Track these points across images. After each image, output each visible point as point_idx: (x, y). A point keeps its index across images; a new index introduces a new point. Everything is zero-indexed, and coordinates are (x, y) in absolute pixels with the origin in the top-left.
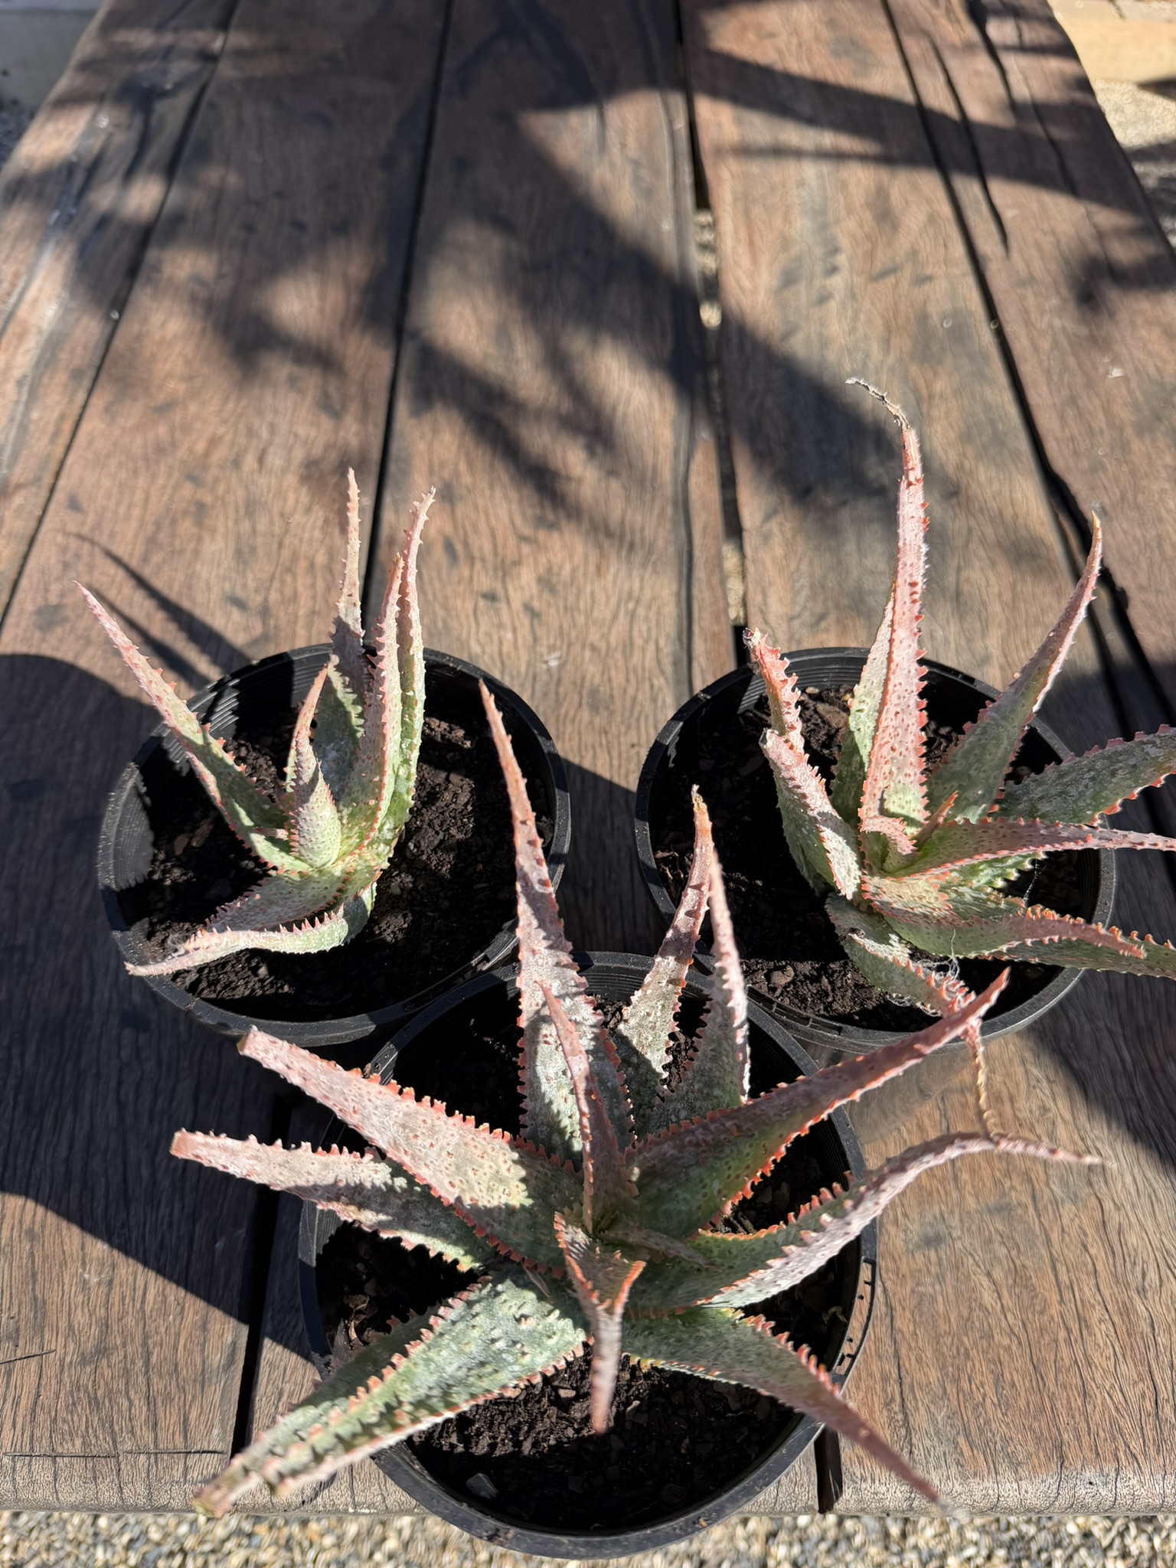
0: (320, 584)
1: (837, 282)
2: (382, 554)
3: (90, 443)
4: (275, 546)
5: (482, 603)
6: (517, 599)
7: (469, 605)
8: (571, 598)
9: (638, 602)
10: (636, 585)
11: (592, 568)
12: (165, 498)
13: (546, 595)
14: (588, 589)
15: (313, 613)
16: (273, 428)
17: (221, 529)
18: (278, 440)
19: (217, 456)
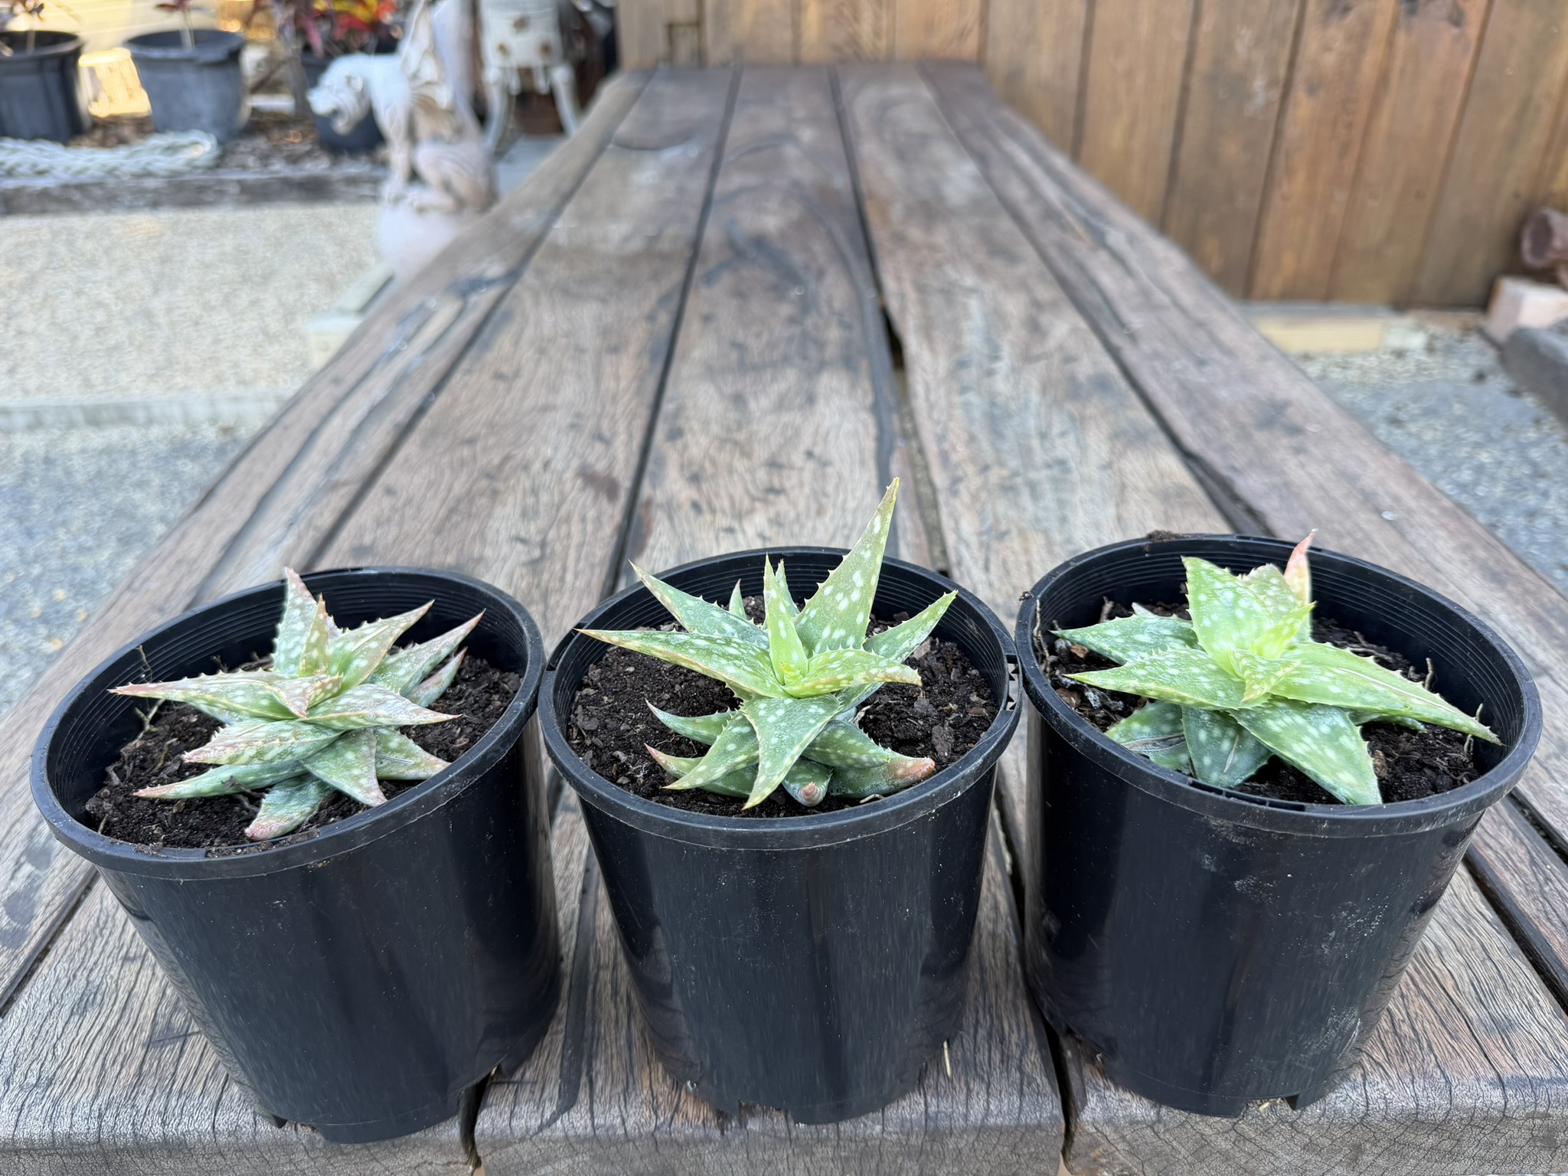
0: (590, 527)
1: (1003, 366)
2: (639, 511)
3: (406, 460)
4: (554, 512)
5: (722, 534)
6: (751, 531)
7: (712, 535)
8: (796, 528)
9: (851, 529)
10: (850, 520)
11: (813, 513)
12: (467, 485)
13: (775, 529)
14: (810, 524)
15: (581, 545)
16: (556, 449)
17: (510, 500)
18: (559, 456)
19: (508, 467)
